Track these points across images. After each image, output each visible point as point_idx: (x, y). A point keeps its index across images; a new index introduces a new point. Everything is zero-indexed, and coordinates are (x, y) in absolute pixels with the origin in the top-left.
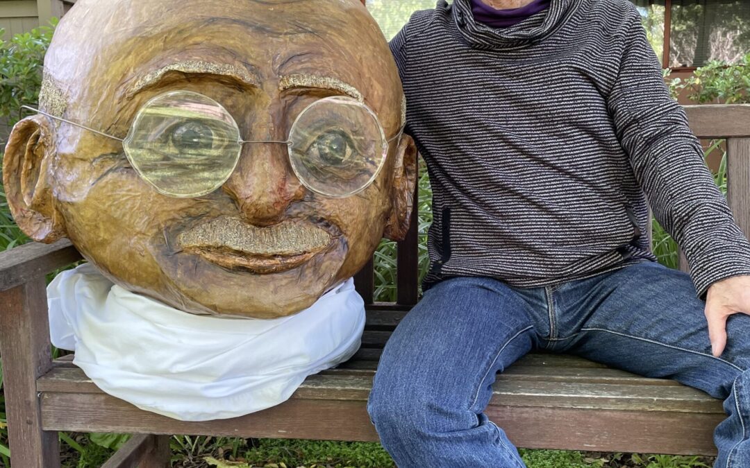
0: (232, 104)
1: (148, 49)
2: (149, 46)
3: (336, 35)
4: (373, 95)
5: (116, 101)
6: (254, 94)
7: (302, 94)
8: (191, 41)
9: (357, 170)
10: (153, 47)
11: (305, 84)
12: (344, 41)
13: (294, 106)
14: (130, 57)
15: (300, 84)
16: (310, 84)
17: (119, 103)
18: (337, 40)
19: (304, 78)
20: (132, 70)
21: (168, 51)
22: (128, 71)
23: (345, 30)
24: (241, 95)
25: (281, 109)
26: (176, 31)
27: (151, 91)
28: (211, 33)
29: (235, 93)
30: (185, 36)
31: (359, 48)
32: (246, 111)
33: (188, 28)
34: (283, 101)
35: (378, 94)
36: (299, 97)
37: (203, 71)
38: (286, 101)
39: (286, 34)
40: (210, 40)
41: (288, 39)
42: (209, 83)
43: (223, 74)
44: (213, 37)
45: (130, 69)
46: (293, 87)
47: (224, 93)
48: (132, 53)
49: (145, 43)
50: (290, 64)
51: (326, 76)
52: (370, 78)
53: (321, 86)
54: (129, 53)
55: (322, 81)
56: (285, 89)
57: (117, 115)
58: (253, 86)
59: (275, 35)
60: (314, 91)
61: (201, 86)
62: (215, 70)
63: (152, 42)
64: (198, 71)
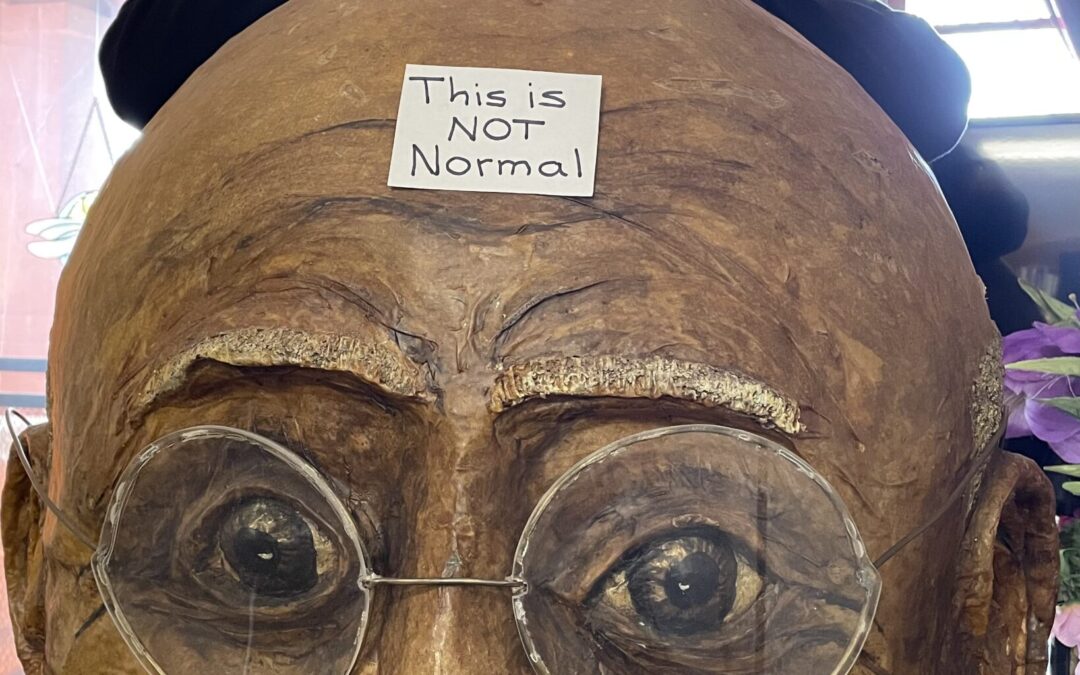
0: (367, 446)
1: (176, 291)
2: (180, 282)
3: (703, 212)
4: (841, 391)
5: (113, 428)
6: (421, 421)
7: (570, 417)
8: (267, 270)
9: (790, 636)
10: (187, 286)
11: (573, 390)
12: (729, 228)
13: (548, 455)
14: (141, 313)
15: (556, 390)
16: (590, 387)
17: (117, 434)
18: (703, 230)
19: (571, 368)
20: (144, 347)
21: (218, 296)
22: (137, 350)
23: (740, 190)
24: (390, 423)
25: (504, 470)
26: (235, 243)
27: (176, 405)
28: (316, 242)
29: (373, 418)
30: (253, 255)
31: (790, 242)
32: (404, 471)
33: (262, 231)
34: (507, 442)
35: (863, 381)
36: (563, 426)
37: (278, 360)
38: (519, 442)
39: (523, 230)
40: (313, 262)
41: (530, 247)
42: (307, 388)
43: (331, 365)
44: (319, 254)
45: (139, 343)
46: (535, 399)
47: (346, 417)
48: (145, 303)
49: (170, 275)
50: (533, 325)
51: (651, 355)
52: (830, 335)
53: (630, 392)
54: (139, 303)
55: (633, 375)
56: (507, 405)
57: (115, 465)
58: (414, 399)
59: (489, 239)
60: (608, 407)
61: (288, 396)
62: (307, 356)
63: (184, 271)
64: (264, 361)
